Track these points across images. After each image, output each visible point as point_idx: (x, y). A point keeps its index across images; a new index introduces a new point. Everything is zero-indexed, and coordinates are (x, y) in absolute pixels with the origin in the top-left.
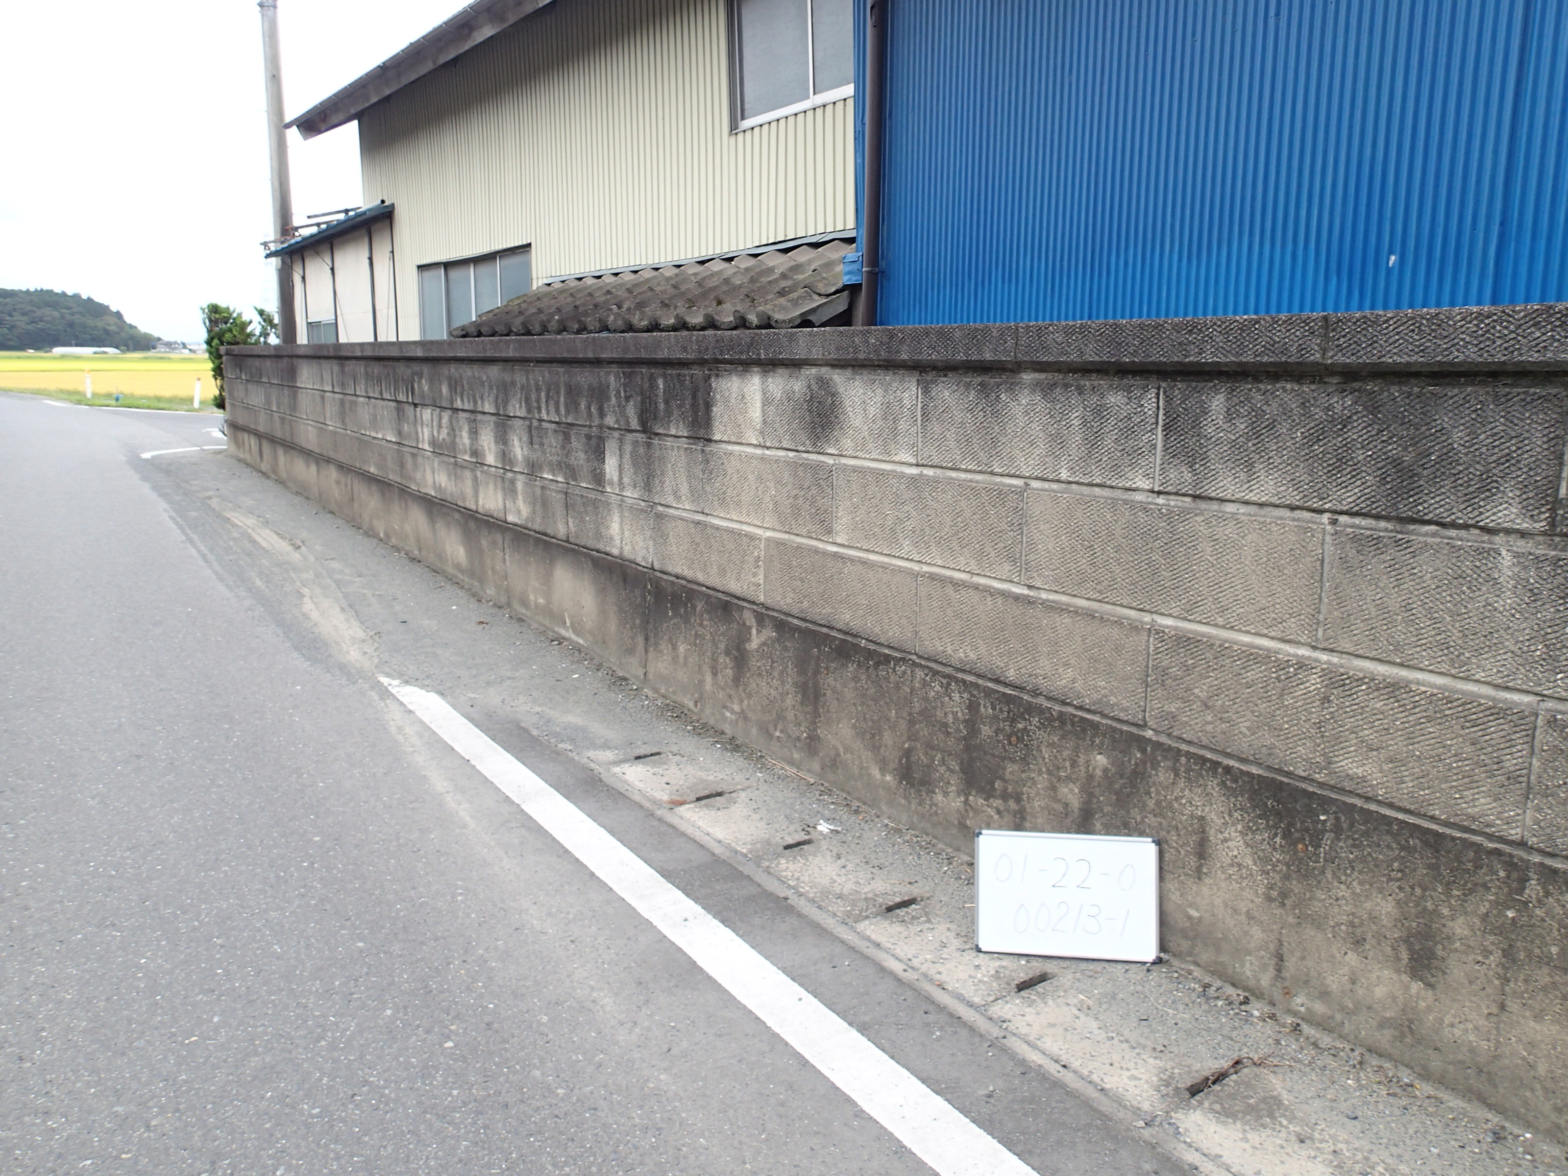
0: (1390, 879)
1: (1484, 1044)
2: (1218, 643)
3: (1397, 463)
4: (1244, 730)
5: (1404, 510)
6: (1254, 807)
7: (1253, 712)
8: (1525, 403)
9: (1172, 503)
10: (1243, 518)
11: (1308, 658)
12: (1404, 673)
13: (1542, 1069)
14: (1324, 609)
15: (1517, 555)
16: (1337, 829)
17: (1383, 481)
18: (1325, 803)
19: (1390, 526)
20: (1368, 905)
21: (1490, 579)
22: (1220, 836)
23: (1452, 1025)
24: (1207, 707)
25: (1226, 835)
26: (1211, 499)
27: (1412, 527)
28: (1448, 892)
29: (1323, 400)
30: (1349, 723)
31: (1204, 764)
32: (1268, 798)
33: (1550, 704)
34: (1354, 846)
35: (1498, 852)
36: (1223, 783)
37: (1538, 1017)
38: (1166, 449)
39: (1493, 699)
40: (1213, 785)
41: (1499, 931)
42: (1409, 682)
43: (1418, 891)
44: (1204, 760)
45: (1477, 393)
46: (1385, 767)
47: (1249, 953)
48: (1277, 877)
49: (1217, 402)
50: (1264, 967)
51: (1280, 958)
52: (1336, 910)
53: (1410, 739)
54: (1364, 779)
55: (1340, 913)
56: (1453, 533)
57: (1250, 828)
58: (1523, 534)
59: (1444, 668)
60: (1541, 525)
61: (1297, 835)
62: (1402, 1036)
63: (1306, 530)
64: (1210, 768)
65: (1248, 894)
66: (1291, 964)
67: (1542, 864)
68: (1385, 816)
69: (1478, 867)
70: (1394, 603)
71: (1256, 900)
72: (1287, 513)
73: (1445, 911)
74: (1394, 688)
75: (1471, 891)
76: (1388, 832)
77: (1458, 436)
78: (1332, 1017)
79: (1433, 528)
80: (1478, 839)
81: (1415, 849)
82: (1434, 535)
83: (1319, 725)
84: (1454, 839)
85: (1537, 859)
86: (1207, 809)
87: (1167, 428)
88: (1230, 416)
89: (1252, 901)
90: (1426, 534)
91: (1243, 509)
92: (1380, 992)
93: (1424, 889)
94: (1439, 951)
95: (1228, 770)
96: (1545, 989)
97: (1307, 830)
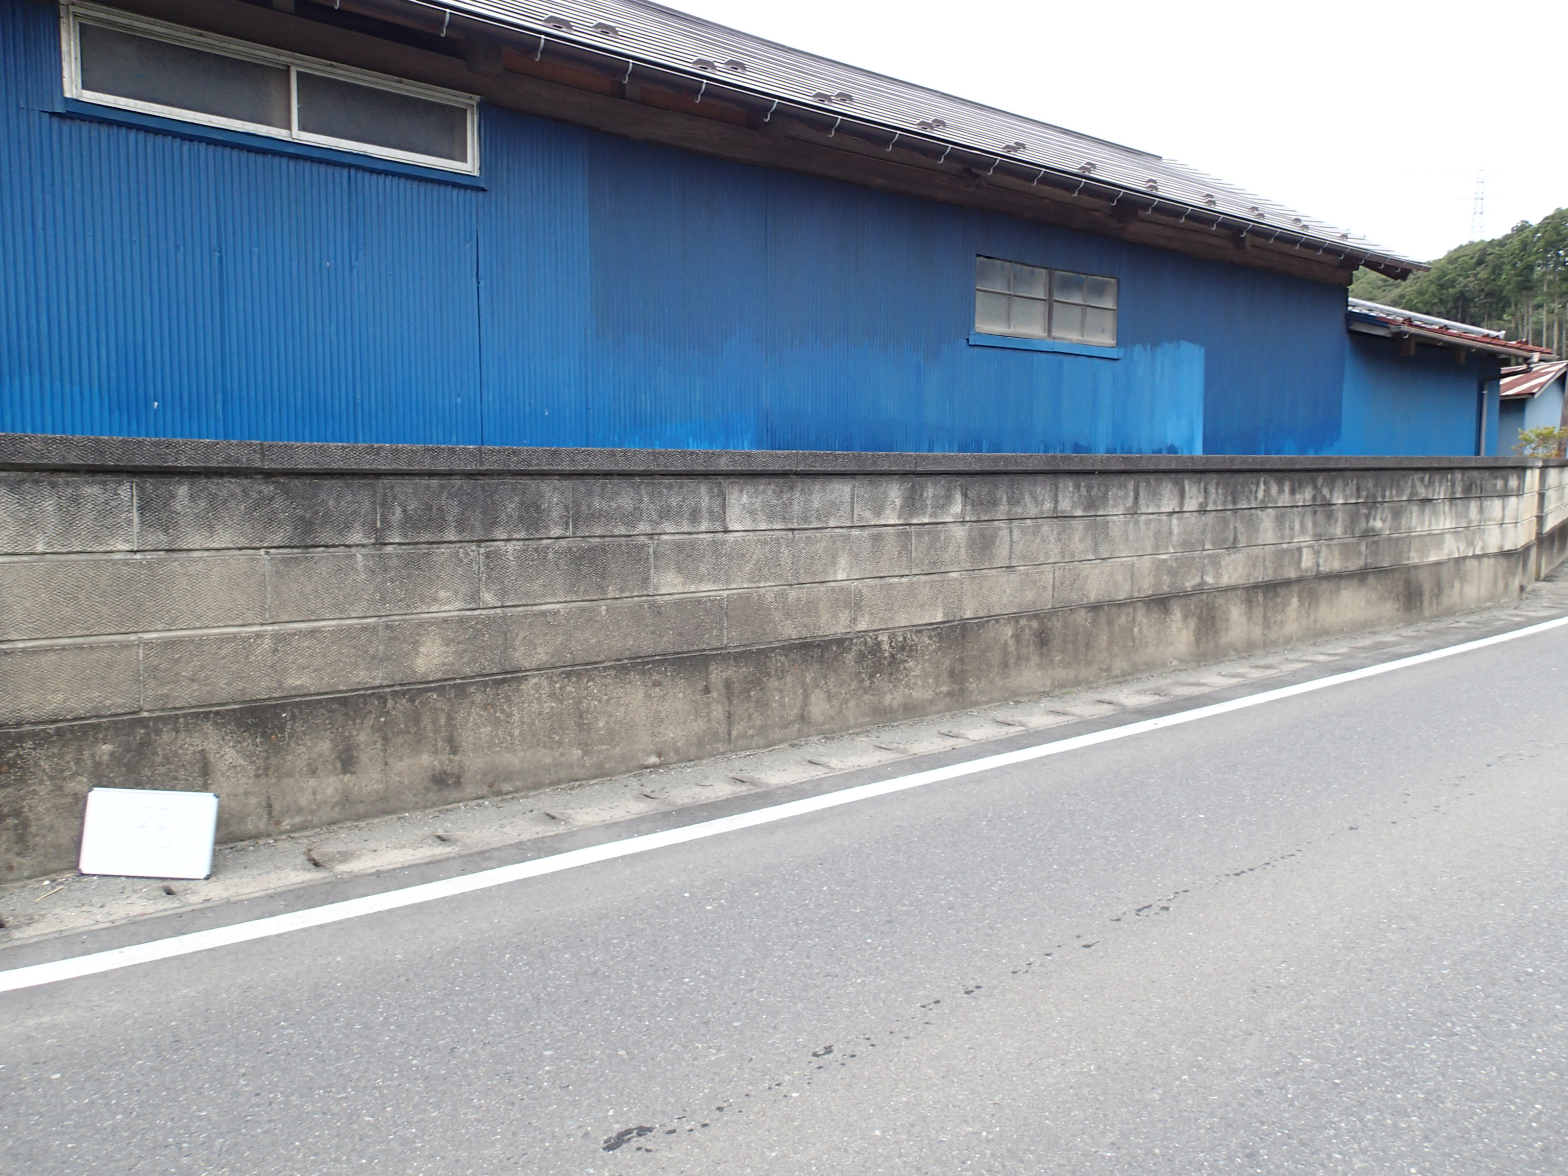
0: (326, 730)
1: (381, 786)
2: (197, 639)
3: (302, 518)
4: (224, 686)
5: (309, 542)
6: (239, 728)
7: (228, 673)
8: (359, 487)
9: (149, 557)
10: (209, 559)
11: (260, 631)
12: (316, 624)
13: (406, 781)
14: (269, 602)
15: (364, 555)
16: (293, 718)
17: (296, 529)
18: (283, 707)
19: (299, 551)
20: (316, 750)
21: (353, 568)
22: (218, 756)
23: (366, 786)
24: (193, 680)
25: (222, 753)
26: (180, 550)
27: (311, 550)
28: (354, 724)
29: (256, 487)
30: (290, 659)
31: (199, 716)
32: (248, 719)
33: (383, 619)
34: (304, 722)
35: (373, 694)
36: (216, 723)
37: (401, 759)
38: (142, 522)
39: (360, 624)
40: (208, 727)
41: (379, 730)
42: (319, 628)
43: (340, 729)
44: (198, 714)
45: (337, 484)
46: (313, 675)
47: (249, 815)
48: (261, 761)
49: (183, 490)
50: (260, 818)
51: (270, 806)
52: (299, 761)
53: (324, 656)
54: (302, 686)
55: (301, 763)
56: (332, 550)
57: (238, 741)
58: (363, 546)
59: (338, 615)
60: (373, 541)
61: (270, 731)
62: (344, 806)
63: (253, 560)
64: (204, 718)
65: (243, 780)
66: (277, 807)
67: (392, 691)
68: (318, 700)
69: (365, 704)
70: (308, 589)
71: (249, 781)
72: (237, 552)
73: (355, 733)
74: (313, 632)
75: (365, 717)
76: (321, 707)
77: (331, 502)
78: (306, 821)
79: (322, 549)
80: (362, 692)
81: (335, 709)
82: (323, 552)
83: (272, 667)
84: (353, 696)
85: (388, 690)
86: (205, 744)
87: (142, 509)
88: (192, 498)
89: (247, 784)
90: (319, 552)
91: (206, 554)
92: (329, 791)
93: (343, 727)
94: (355, 754)
95: (217, 713)
96: (402, 746)
97: (276, 726)
